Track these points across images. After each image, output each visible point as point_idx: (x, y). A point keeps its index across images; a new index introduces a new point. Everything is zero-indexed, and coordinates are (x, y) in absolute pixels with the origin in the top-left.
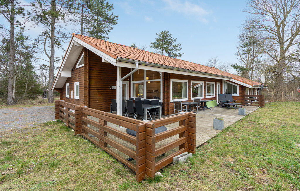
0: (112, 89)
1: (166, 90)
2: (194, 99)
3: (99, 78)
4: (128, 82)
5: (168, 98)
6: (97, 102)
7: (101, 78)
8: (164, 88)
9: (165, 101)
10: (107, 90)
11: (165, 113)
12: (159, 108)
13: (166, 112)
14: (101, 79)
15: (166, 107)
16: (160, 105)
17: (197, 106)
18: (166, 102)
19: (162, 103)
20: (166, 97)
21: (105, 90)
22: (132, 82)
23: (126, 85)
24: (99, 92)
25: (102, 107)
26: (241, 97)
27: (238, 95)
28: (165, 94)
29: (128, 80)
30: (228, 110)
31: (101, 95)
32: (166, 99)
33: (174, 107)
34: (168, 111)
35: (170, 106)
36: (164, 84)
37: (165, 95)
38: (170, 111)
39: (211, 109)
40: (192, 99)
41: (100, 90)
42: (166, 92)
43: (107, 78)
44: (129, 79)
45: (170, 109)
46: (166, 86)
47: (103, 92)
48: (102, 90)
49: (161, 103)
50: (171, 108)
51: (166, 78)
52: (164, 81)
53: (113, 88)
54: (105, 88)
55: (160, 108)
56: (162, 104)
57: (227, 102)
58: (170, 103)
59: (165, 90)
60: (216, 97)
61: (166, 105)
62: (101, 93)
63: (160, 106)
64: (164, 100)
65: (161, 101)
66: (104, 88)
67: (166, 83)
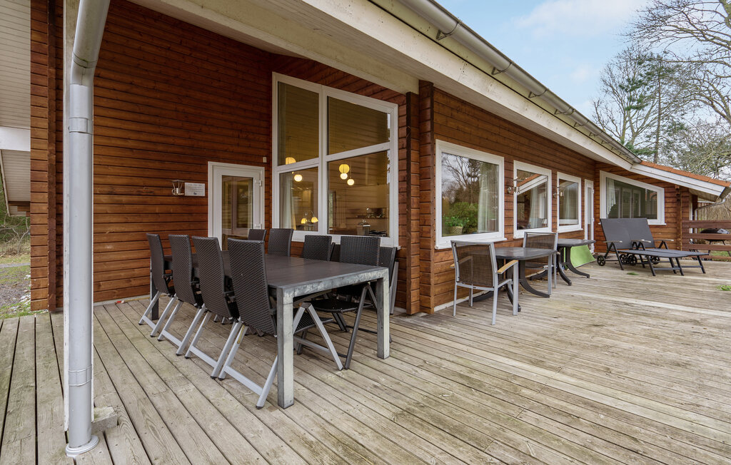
0: (188, 193)
1: (414, 190)
2: (526, 233)
3: (119, 143)
4: (262, 170)
5: (425, 228)
6: (109, 247)
7: (131, 144)
8: (405, 180)
9: (413, 240)
10: (161, 199)
11: (413, 299)
12: (380, 280)
13: (414, 296)
14: (131, 149)
15: (414, 275)
16: (383, 264)
17: (546, 263)
18: (414, 249)
19: (397, 252)
20: (414, 224)
21: (148, 199)
22: (277, 171)
23: (255, 181)
24: (121, 204)
25: (137, 272)
26: (671, 230)
27: (660, 220)
28: (409, 207)
29: (259, 164)
30: (654, 279)
31: (130, 219)
32: (414, 236)
33: (454, 270)
34: (425, 291)
35: (436, 265)
36: (405, 162)
37: (413, 211)
38: (434, 290)
39: (588, 276)
40: (519, 234)
41: (124, 199)
42: (414, 200)
43: (160, 148)
44: (265, 160)
45: (433, 280)
46: (413, 168)
47: (142, 207)
48: (136, 198)
49: (394, 253)
50: (439, 274)
51: (413, 130)
52: (405, 147)
53: (193, 189)
54: (150, 189)
55: (386, 284)
56: (400, 258)
57: (639, 246)
58: (437, 251)
59: (412, 187)
60: (583, 231)
61: (414, 260)
62: (128, 208)
63: (383, 273)
64: (404, 237)
65: (391, 241)
66: (144, 189)
67: (414, 155)
